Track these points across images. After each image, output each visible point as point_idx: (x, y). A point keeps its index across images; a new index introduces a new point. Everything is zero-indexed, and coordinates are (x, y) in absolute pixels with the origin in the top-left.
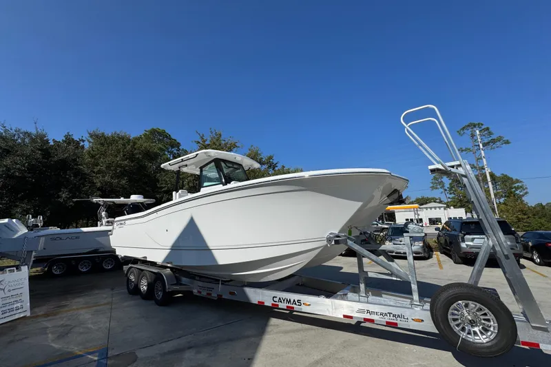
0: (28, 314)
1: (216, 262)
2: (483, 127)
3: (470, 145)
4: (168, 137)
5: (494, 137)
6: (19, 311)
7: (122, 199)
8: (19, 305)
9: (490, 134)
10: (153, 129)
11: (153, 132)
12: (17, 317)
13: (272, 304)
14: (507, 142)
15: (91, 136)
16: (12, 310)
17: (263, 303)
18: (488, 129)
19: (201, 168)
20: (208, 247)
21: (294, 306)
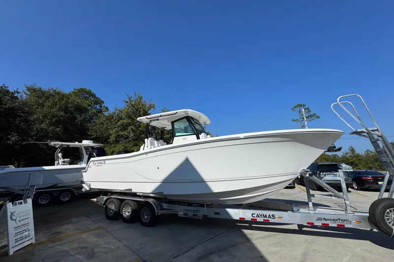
0: (33, 241)
1: (211, 190)
2: (306, 107)
3: (298, 117)
4: (93, 95)
5: (311, 113)
6: (27, 239)
7: (77, 143)
8: (27, 233)
9: (309, 111)
10: (81, 89)
11: (82, 91)
12: (26, 244)
13: (252, 219)
14: (318, 117)
15: (29, 89)
16: (22, 238)
17: (244, 219)
18: (308, 108)
19: (173, 123)
20: (203, 180)
21: (269, 219)
